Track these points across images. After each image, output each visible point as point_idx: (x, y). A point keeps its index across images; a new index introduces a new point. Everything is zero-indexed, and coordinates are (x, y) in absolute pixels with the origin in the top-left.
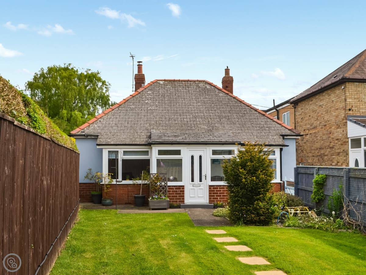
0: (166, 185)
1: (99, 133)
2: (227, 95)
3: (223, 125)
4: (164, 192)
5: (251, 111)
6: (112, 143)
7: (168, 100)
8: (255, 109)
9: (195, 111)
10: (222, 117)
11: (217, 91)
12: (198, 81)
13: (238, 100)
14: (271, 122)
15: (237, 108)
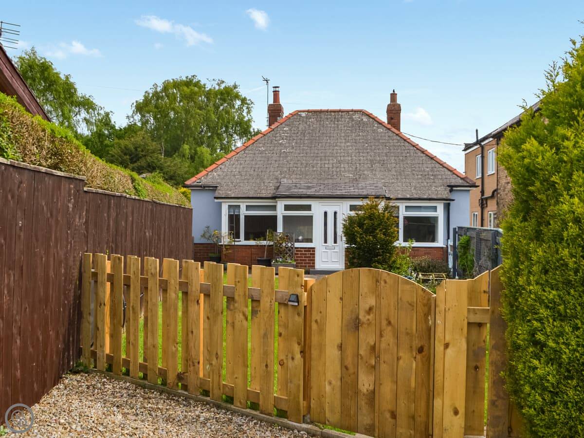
0: (292, 246)
1: (219, 183)
2: (388, 131)
3: (374, 172)
4: (291, 254)
5: (416, 153)
6: (233, 196)
7: (308, 139)
8: (422, 150)
9: (342, 155)
10: (375, 161)
11: (376, 125)
12: (352, 111)
13: (401, 138)
14: (439, 167)
15: (397, 149)
